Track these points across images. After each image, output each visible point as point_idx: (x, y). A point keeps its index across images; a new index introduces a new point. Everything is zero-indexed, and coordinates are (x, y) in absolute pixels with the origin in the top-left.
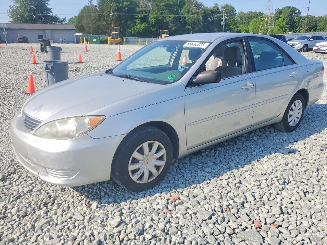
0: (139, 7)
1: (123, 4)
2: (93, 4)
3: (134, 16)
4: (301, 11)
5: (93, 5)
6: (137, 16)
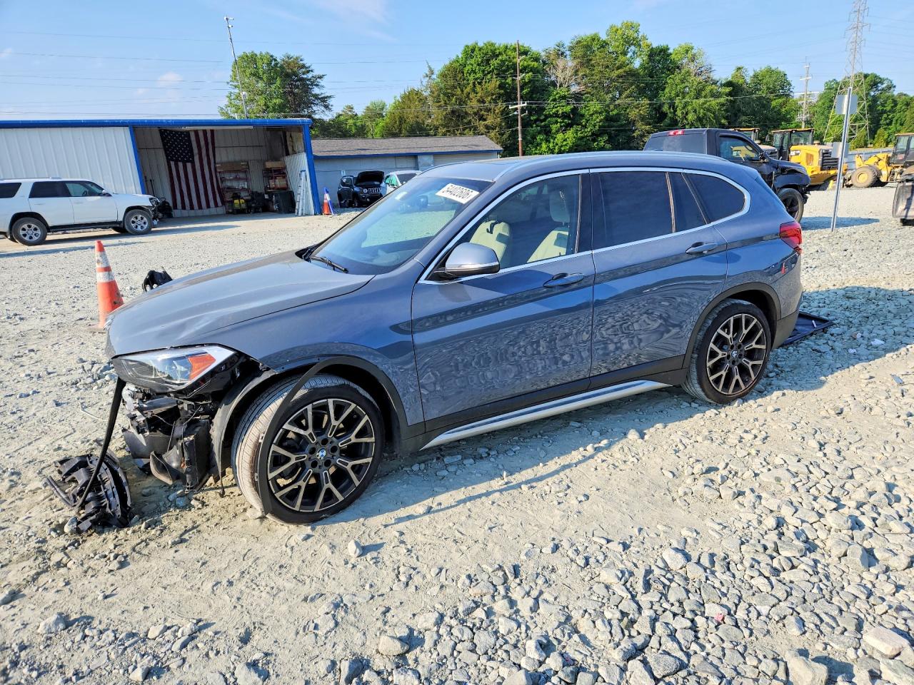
0: (555, 87)
3: (544, 109)
4: (894, 83)
6: (554, 110)
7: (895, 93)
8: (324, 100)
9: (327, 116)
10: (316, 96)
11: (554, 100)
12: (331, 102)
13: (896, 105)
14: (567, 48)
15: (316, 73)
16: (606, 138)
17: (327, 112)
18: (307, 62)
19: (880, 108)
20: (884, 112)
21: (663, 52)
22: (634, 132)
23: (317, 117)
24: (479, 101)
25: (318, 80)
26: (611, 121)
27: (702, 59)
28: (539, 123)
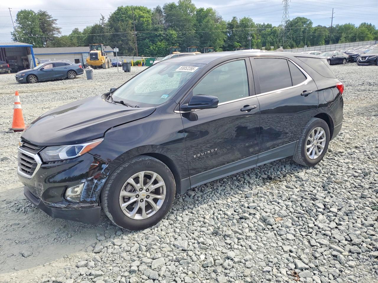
5: (105, 23)
6: (156, 34)
8: (57, 29)
9: (59, 36)
10: (54, 28)
12: (61, 30)
14: (162, 8)
15: (53, 19)
16: (178, 44)
17: (59, 34)
18: (49, 13)
21: (202, 10)
23: (55, 36)
24: (123, 29)
25: (55, 21)
26: (180, 38)
27: (216, 14)
28: (150, 38)
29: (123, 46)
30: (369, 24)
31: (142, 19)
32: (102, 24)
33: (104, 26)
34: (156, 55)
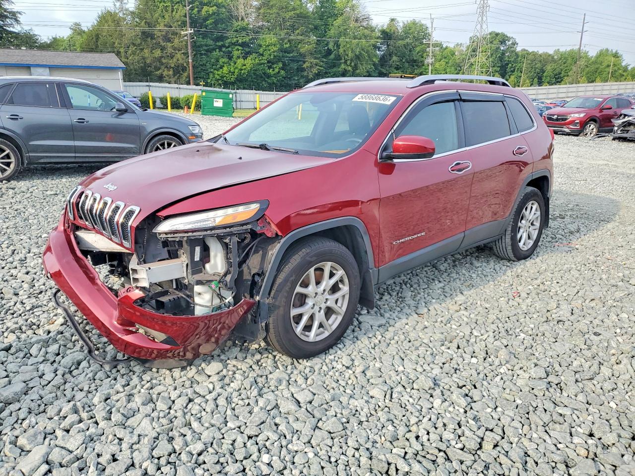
0: (237, 20)
1: (199, 12)
2: (127, 6)
3: (227, 38)
4: (517, 41)
5: (127, 10)
6: (235, 40)
7: (519, 49)
8: (14, 15)
9: (16, 29)
10: (5, 10)
11: (236, 31)
12: (21, 18)
13: (518, 57)
16: (281, 65)
19: (507, 59)
20: (509, 62)
22: (304, 62)
24: (165, 26)
26: (285, 52)
27: (360, 9)
28: (224, 49)
29: (164, 61)
30: (614, 51)
31: (205, 8)
32: (120, 12)
33: (124, 14)
34: (233, 84)
